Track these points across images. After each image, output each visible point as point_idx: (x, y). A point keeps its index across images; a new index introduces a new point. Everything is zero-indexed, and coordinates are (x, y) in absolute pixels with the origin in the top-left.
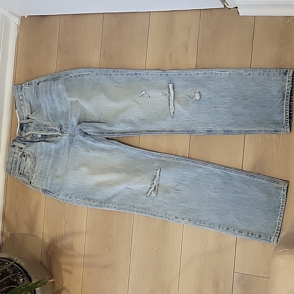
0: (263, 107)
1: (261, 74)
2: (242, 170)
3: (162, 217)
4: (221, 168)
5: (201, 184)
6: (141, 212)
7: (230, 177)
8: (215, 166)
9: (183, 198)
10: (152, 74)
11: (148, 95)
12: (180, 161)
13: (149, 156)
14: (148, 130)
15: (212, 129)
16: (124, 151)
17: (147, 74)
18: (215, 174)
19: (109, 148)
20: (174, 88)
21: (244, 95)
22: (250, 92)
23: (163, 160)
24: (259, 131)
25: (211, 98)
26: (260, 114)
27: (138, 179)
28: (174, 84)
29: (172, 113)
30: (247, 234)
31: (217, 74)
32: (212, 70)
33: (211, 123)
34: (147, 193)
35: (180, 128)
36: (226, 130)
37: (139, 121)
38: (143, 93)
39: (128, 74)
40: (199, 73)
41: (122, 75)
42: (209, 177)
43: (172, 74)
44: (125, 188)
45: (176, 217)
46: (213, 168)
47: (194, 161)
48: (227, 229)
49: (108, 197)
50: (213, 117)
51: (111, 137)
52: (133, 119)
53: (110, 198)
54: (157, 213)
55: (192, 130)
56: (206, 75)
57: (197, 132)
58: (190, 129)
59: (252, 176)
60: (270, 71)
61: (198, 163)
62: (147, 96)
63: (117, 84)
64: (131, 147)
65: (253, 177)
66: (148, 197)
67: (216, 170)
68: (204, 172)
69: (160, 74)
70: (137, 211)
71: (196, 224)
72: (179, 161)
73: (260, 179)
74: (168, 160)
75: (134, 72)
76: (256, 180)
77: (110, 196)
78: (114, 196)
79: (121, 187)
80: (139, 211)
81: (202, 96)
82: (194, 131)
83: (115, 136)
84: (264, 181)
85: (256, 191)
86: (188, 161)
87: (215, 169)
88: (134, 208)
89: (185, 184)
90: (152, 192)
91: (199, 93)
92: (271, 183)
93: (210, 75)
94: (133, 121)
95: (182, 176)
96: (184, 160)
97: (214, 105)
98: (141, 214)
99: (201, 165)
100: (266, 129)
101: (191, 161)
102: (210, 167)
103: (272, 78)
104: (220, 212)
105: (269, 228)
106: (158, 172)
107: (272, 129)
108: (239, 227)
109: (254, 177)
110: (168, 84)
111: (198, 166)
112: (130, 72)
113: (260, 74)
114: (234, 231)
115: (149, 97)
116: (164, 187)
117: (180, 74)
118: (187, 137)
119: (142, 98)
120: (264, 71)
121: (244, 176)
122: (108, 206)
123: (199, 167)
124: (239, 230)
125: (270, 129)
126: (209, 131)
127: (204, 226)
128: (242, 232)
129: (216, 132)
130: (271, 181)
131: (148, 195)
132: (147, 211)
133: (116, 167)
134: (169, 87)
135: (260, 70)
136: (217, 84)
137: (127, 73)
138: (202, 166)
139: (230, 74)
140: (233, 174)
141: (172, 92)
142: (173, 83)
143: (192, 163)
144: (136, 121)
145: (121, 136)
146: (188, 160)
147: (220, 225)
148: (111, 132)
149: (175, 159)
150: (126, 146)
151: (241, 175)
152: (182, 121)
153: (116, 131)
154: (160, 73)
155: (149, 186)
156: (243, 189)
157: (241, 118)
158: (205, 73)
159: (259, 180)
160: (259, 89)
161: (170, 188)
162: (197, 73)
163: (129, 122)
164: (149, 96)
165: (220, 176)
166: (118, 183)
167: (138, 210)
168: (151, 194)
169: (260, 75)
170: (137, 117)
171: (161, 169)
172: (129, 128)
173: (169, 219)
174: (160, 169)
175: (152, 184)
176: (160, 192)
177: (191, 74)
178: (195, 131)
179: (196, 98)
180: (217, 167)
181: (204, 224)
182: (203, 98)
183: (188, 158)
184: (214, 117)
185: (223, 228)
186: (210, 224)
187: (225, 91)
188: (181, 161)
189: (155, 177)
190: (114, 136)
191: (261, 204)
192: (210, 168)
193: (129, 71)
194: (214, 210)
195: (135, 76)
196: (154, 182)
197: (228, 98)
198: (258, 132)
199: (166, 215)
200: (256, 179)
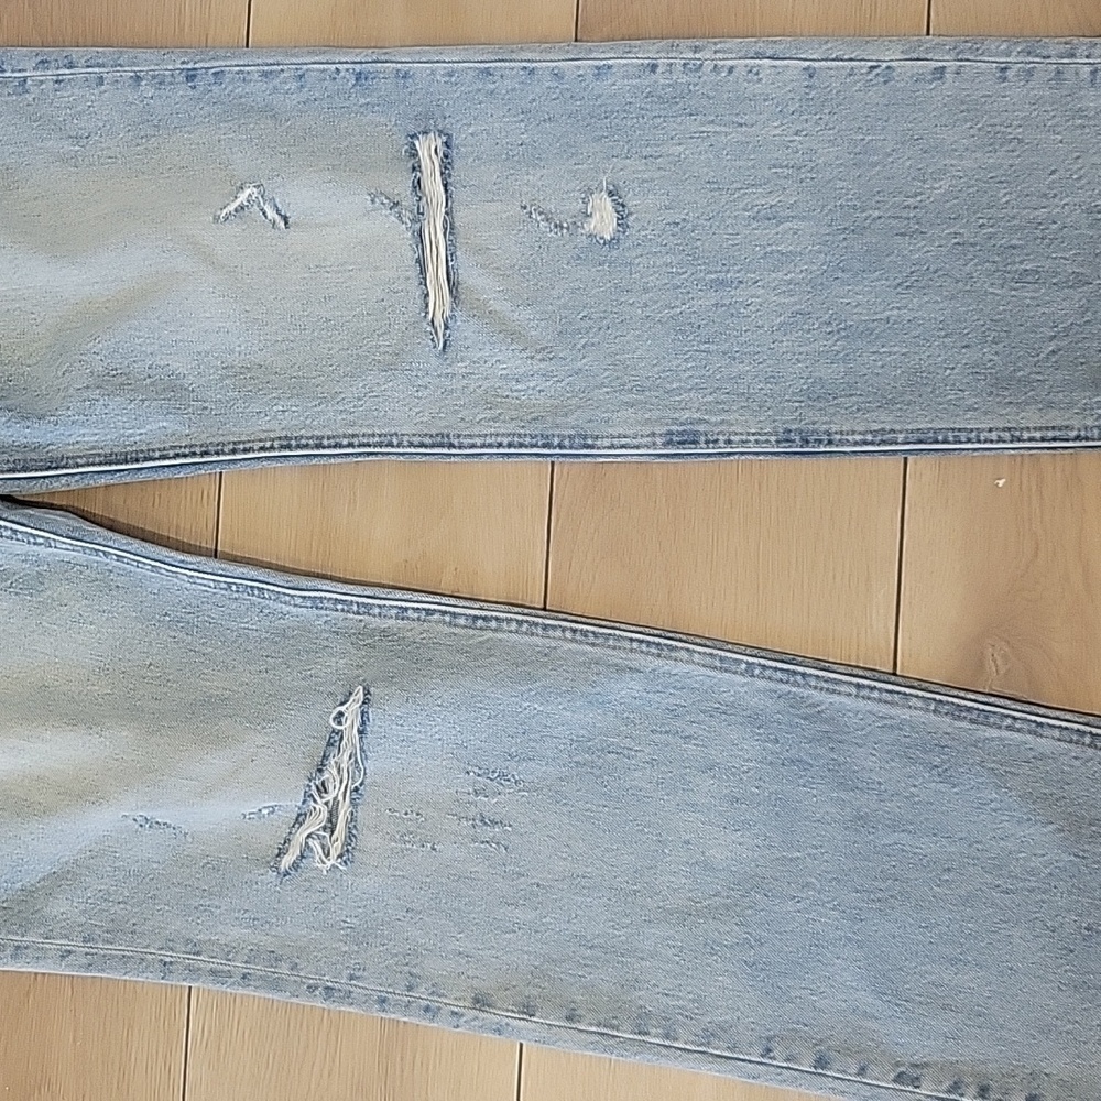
0: (1030, 279)
1: (1010, 74)
2: (894, 674)
3: (384, 1001)
4: (764, 667)
5: (638, 774)
6: (244, 977)
7: (826, 727)
8: (722, 659)
9: (521, 875)
10: (301, 77)
11: (278, 212)
12: (495, 630)
13: (286, 608)
14: (283, 434)
15: (700, 421)
16: (121, 581)
17: (265, 74)
18: (725, 710)
19: (15, 565)
20: (446, 163)
21: (908, 207)
22: (944, 184)
23: (385, 634)
24: (1006, 435)
25: (689, 226)
26: (1008, 324)
27: (217, 762)
28: (449, 136)
29: (439, 322)
30: (949, 1092)
31: (731, 70)
32: (696, 49)
33: (696, 388)
34: (281, 853)
35: (495, 420)
36: (793, 427)
37: (222, 379)
38: (242, 197)
39: (138, 79)
40: (610, 67)
41: (101, 80)
42: (690, 730)
43: (433, 73)
44: (131, 822)
45: (476, 1000)
46: (713, 673)
47: (585, 634)
48: (821, 1062)
49: (18, 885)
50: (703, 347)
51: (35, 491)
52: (179, 364)
53: (29, 892)
54: (352, 978)
55: (572, 432)
56: (660, 78)
57: (607, 442)
58: (558, 427)
59: (969, 709)
60: (1073, 55)
61: (611, 642)
62: (271, 214)
63: (68, 147)
64: (164, 553)
65: (972, 721)
66: (287, 873)
67: (736, 686)
68: (656, 697)
69: (359, 76)
70: (213, 972)
71: (612, 1042)
72: (490, 634)
73: (1019, 730)
74: (412, 629)
75: (174, 63)
76: (993, 739)
77: (29, 880)
78: (60, 879)
79: (101, 821)
80: (229, 974)
81: (630, 214)
82: (585, 437)
83: (61, 483)
84: (1044, 744)
85: (992, 805)
86: (551, 633)
87: (726, 675)
88: (198, 953)
89: (530, 778)
90: (315, 844)
91: (611, 194)
92: (1090, 752)
93: (685, 79)
94: (186, 383)
95: (511, 731)
96: (520, 623)
97: (710, 272)
98: (241, 991)
99: (633, 656)
100: (1055, 418)
101: (564, 629)
102: (692, 667)
103: (1080, 99)
104: (765, 950)
105: (1090, 1046)
106: (352, 709)
107: (1090, 422)
108: (896, 1048)
109: (983, 719)
110: (412, 137)
111: (612, 660)
112: (148, 63)
113: (1004, 70)
114: (862, 1071)
115: (282, 224)
116: (393, 805)
117: (487, 72)
118: (529, 476)
119: (233, 229)
120: (1029, 53)
121: (913, 714)
122: (18, 948)
123: (620, 669)
124: (898, 1064)
125: (1075, 423)
126: (684, 440)
127: (664, 1051)
128: (915, 1082)
129: (729, 442)
130: (1087, 740)
131: (287, 861)
132: (284, 969)
133: (65, 688)
134: (413, 153)
135: (1004, 47)
136: (726, 134)
137: (128, 71)
138: (638, 660)
139: (811, 74)
140: (845, 702)
141: (432, 185)
142: (441, 132)
143: (573, 646)
144: (202, 381)
145: (103, 481)
146: (545, 627)
147: (769, 1039)
148: (34, 455)
149: (462, 621)
150: (136, 545)
151: (893, 711)
152: (505, 377)
153: (71, 451)
154: (358, 68)
155: (293, 803)
156: (913, 795)
157: (890, 353)
158: (654, 68)
159: (1016, 735)
160: (1001, 165)
161: (431, 812)
162: (598, 68)
163: (152, 384)
164: (285, 219)
165: (755, 720)
166: (83, 792)
167: (218, 963)
168: (302, 857)
169: (1005, 79)
170: (207, 354)
171: (372, 690)
172: (155, 427)
173: (429, 1015)
174: (367, 692)
175: (314, 791)
176: (368, 840)
177: (557, 75)
178: (590, 441)
179: (592, 225)
180: (738, 662)
181: (667, 1036)
182: (637, 226)
183: (544, 609)
184: (713, 347)
185: (788, 1060)
186: (708, 1036)
187: (783, 181)
188: (500, 635)
189: (330, 744)
190: (56, 486)
191: (1031, 890)
192: (689, 668)
193: (142, 55)
194: (730, 940)
195: (183, 90)
196: (326, 775)
197: (802, 225)
198: (1000, 440)
199: (410, 988)
200: (994, 733)
